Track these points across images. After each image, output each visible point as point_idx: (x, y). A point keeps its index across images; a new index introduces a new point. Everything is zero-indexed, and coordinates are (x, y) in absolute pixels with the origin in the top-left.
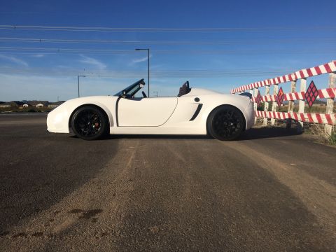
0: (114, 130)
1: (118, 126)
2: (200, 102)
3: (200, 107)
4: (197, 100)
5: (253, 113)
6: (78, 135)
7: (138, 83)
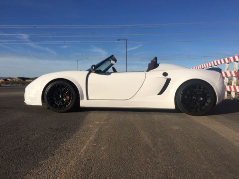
0: (84, 103)
1: (88, 99)
2: (168, 77)
3: (168, 81)
4: (165, 74)
5: (224, 88)
6: (50, 107)
7: (108, 59)
